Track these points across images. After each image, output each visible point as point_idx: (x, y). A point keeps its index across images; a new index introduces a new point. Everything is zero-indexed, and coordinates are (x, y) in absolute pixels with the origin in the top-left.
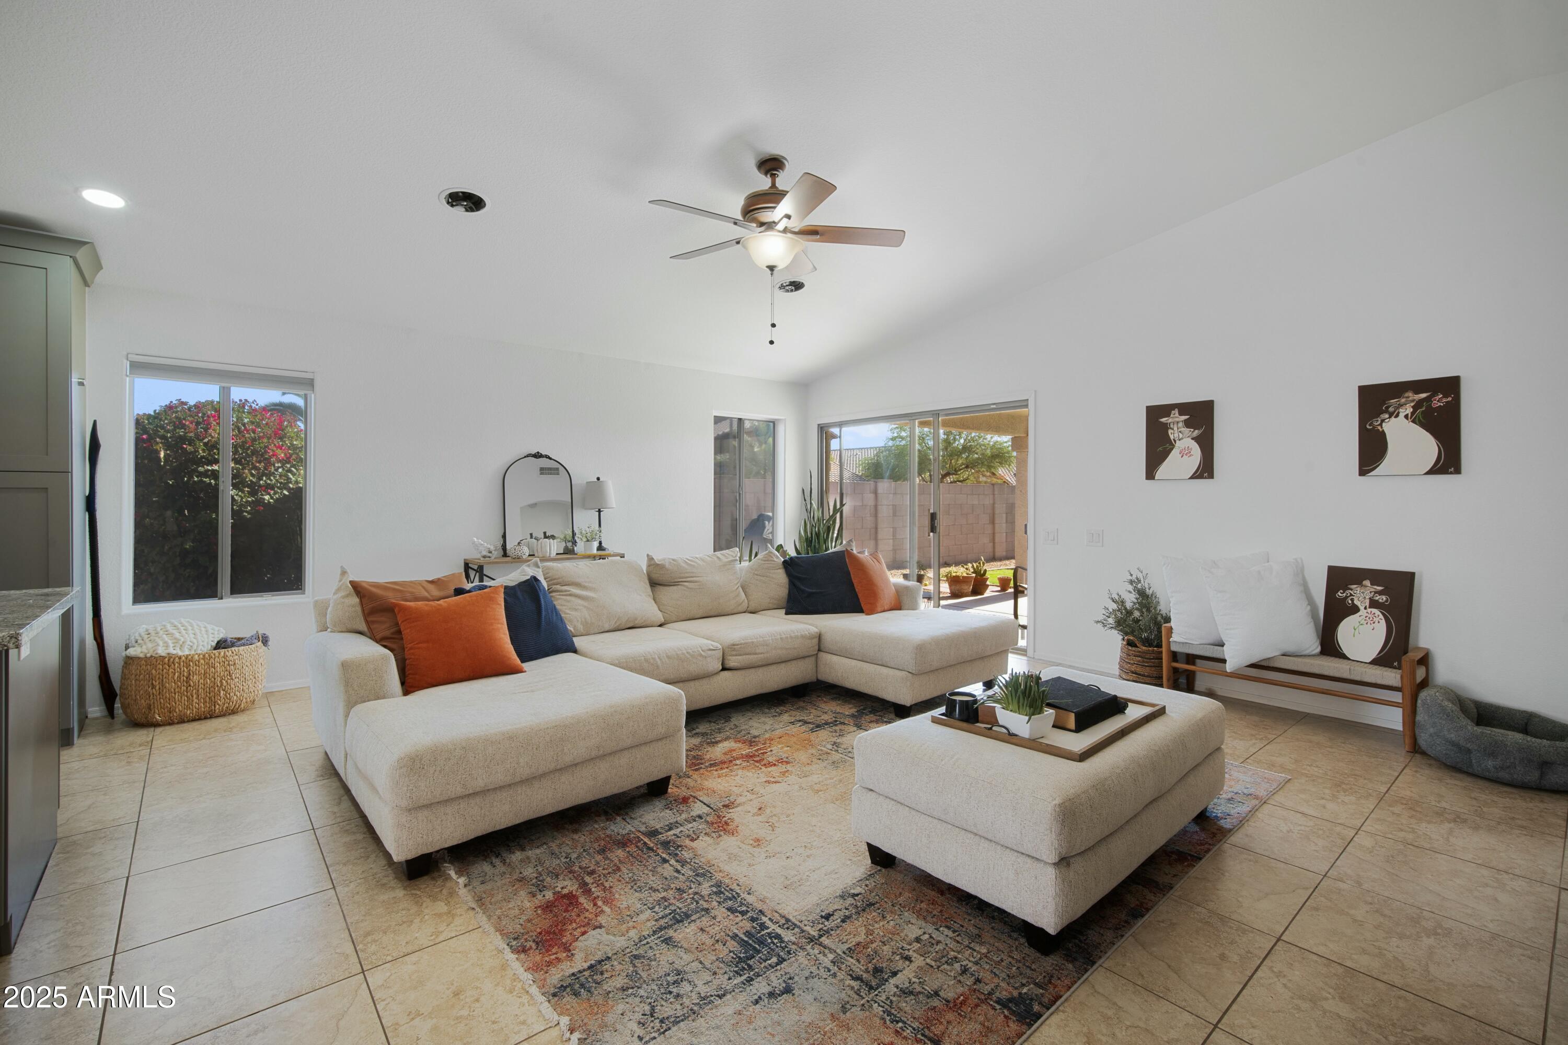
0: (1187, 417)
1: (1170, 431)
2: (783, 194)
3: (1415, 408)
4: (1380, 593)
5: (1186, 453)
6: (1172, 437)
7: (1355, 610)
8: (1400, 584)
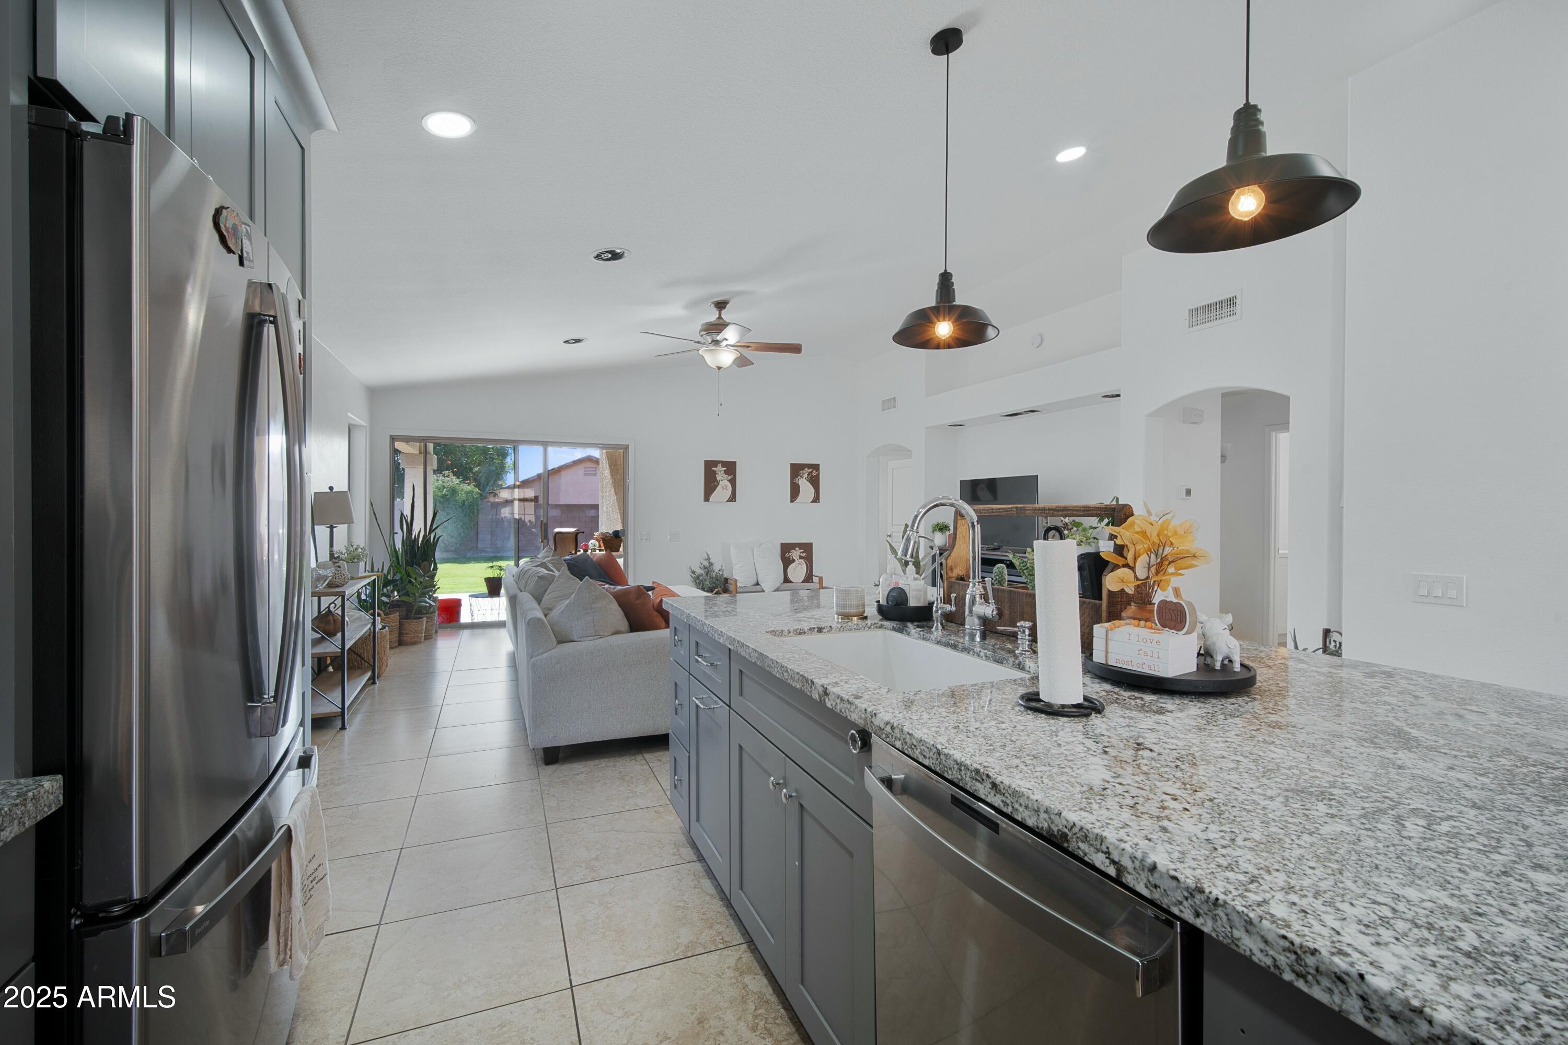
0: (725, 469)
1: (717, 476)
2: (726, 325)
3: (808, 475)
4: (802, 553)
5: (724, 488)
6: (717, 479)
7: (794, 561)
8: (807, 548)
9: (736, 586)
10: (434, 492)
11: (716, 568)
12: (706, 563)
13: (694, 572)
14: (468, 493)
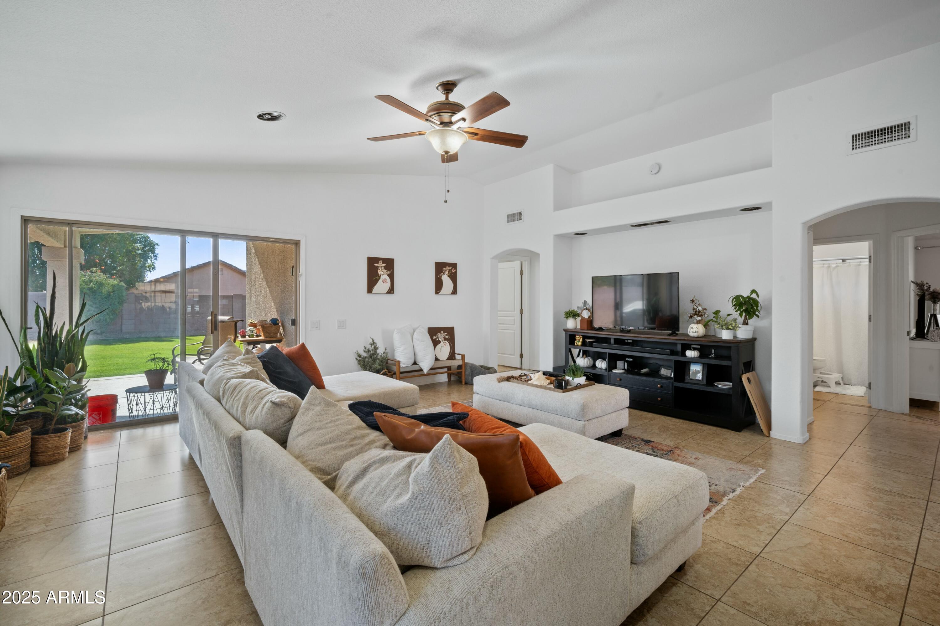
0: (385, 265)
1: (379, 271)
3: (449, 272)
4: (446, 335)
5: (385, 281)
6: (379, 273)
7: (440, 342)
8: (450, 331)
9: (400, 367)
10: (81, 285)
11: (380, 351)
12: (371, 348)
13: (360, 356)
14: (113, 286)
